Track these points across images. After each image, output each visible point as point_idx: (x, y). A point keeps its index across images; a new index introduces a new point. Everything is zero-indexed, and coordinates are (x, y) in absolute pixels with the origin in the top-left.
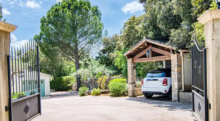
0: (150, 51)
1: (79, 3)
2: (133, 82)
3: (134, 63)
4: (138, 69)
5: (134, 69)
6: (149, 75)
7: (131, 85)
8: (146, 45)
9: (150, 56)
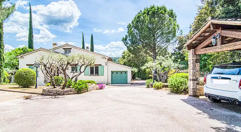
0: (218, 37)
1: (156, 9)
2: (194, 78)
3: (196, 55)
4: (207, 62)
5: (196, 62)
6: (216, 70)
7: (192, 82)
8: (212, 28)
9: (219, 43)
